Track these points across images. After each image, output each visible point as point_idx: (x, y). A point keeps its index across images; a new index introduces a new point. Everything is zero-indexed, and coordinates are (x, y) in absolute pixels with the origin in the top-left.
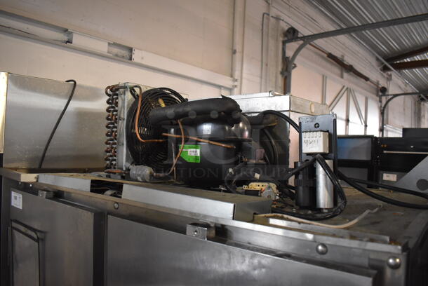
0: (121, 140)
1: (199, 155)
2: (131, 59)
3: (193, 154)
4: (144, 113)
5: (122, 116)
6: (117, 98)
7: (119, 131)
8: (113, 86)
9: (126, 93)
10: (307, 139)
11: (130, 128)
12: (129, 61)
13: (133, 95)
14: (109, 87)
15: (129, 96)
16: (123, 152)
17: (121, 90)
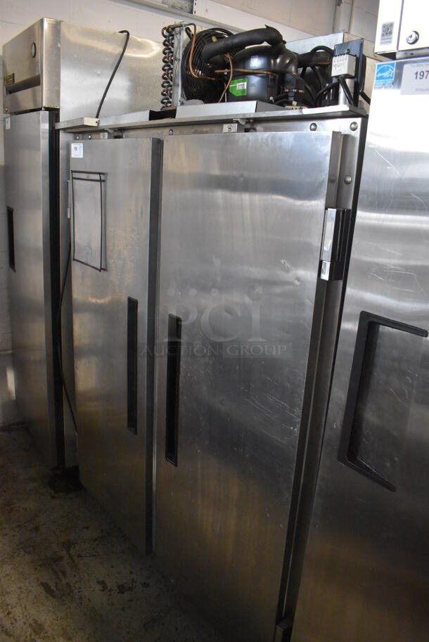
0: (177, 81)
1: (246, 88)
2: (191, 12)
3: (241, 88)
4: (198, 53)
5: (178, 57)
6: (173, 39)
7: (174, 72)
8: (169, 27)
9: (182, 32)
10: (336, 63)
11: (185, 69)
12: (190, 15)
13: (188, 34)
14: (165, 28)
15: (184, 36)
16: (178, 93)
17: (177, 29)
